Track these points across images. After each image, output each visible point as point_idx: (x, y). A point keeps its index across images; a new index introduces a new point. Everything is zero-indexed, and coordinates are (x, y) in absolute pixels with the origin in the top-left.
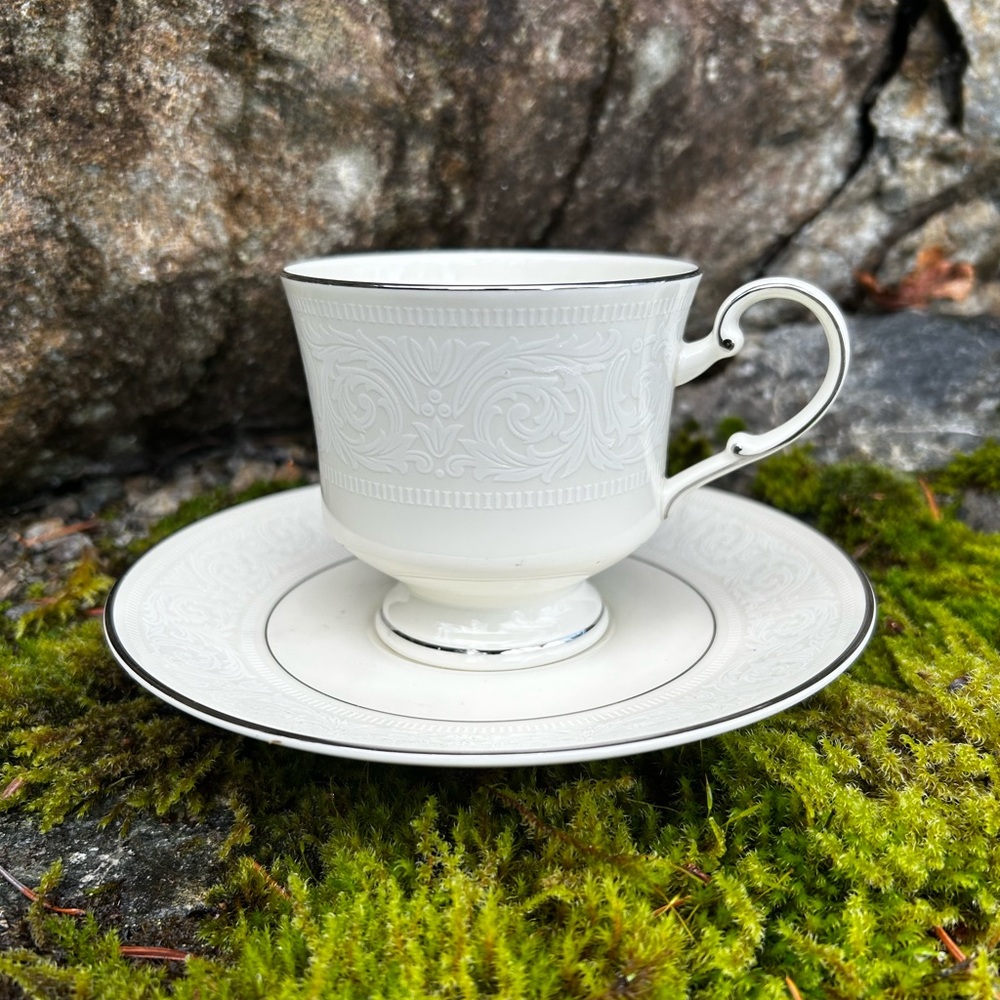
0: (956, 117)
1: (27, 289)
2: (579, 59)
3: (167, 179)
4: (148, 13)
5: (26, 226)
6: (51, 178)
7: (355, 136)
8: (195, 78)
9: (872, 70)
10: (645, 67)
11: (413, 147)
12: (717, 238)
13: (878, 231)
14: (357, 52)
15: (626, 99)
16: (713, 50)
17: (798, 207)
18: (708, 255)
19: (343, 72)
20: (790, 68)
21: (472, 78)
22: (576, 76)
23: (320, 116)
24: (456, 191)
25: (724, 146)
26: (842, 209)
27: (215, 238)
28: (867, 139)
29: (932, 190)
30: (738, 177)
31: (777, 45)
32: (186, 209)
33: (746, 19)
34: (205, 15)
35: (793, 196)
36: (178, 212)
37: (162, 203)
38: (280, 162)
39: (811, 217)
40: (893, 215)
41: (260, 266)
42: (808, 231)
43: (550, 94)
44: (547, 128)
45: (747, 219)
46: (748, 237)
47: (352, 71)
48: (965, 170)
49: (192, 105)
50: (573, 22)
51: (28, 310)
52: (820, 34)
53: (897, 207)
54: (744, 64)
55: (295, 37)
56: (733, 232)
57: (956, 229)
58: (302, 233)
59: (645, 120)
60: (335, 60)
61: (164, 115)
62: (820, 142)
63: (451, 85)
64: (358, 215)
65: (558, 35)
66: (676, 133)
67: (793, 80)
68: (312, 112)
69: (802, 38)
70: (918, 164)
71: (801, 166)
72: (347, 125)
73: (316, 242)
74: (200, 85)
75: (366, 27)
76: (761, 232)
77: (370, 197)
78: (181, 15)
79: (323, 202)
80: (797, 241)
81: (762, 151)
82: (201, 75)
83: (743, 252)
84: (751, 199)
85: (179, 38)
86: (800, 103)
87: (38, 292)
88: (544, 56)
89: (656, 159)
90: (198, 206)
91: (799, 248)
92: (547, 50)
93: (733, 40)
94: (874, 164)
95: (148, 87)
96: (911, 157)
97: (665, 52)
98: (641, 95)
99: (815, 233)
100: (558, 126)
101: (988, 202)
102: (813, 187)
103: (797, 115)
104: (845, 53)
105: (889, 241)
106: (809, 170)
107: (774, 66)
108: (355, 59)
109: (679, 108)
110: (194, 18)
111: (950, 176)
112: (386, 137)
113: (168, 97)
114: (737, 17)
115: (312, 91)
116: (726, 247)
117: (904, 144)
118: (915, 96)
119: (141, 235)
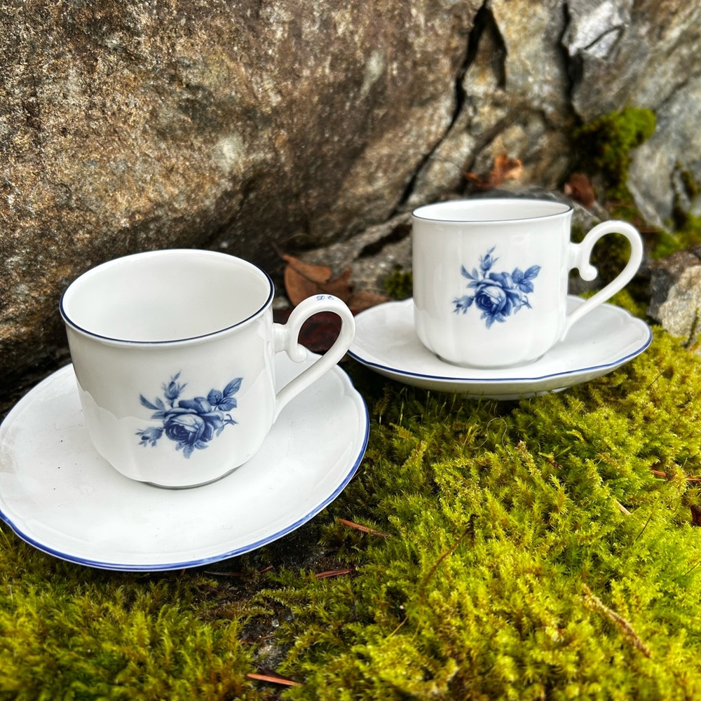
0: (502, 82)
1: (50, 243)
2: (339, 71)
3: (134, 164)
4: (117, 65)
5: (52, 203)
6: (66, 172)
7: (232, 127)
8: (145, 102)
9: (461, 61)
10: (370, 72)
11: (262, 130)
12: (394, 161)
13: (469, 146)
14: (234, 78)
15: (359, 90)
16: (395, 59)
17: (432, 138)
18: (390, 170)
19: (227, 91)
20: (429, 65)
21: (290, 87)
22: (338, 80)
23: (214, 117)
24: (282, 152)
25: (397, 110)
26: (453, 137)
27: (162, 196)
28: (461, 97)
29: (493, 122)
30: (402, 125)
31: (424, 53)
32: (145, 181)
33: (410, 40)
34: (152, 64)
35: (429, 132)
36: (140, 183)
37: (131, 179)
38: (191, 147)
39: (438, 143)
40: (476, 137)
41: (185, 209)
42: (438, 151)
43: (326, 92)
44: (323, 110)
45: (408, 148)
46: (409, 158)
47: (232, 89)
48: (507, 110)
49: (144, 118)
50: (336, 51)
51: (49, 255)
52: (443, 46)
53: (477, 133)
54: (408, 64)
55: (203, 73)
56: (402, 156)
57: (507, 141)
58: (207, 187)
59: (367, 100)
60: (223, 84)
61: (129, 125)
62: (439, 101)
63: (280, 92)
64: (235, 172)
65: (329, 58)
66: (380, 106)
67: (430, 70)
68: (210, 116)
69: (434, 48)
70: (486, 109)
71: (432, 115)
72: (228, 120)
73: (214, 191)
74: (148, 105)
75: (238, 64)
76: (415, 154)
77: (240, 161)
78: (136, 65)
79: (217, 167)
80: (432, 157)
81: (414, 109)
82: (148, 99)
83: (407, 166)
84: (409, 136)
85: (135, 78)
86: (433, 82)
87: (57, 243)
88: (323, 71)
89: (370, 121)
90: (151, 178)
91: (433, 160)
92: (324, 67)
93: (403, 52)
94: (466, 111)
95: (120, 110)
96: (483, 106)
97: (378, 62)
98: (366, 87)
99: (441, 152)
100: (328, 109)
101: (517, 125)
102: (439, 126)
103: (431, 89)
104: (452, 53)
105: (476, 151)
106: (436, 118)
107: (422, 64)
108: (233, 82)
109: (382, 93)
110: (145, 66)
111: (501, 113)
112: (248, 126)
113: (131, 114)
114: (406, 40)
115: (211, 103)
116: (399, 164)
117: (479, 99)
118: (482, 73)
119: (120, 200)
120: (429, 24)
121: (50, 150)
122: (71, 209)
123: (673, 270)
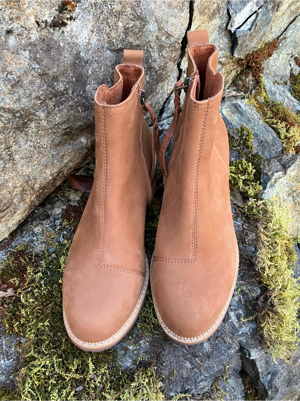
6: (27, 171)
8: (49, 138)
28: (180, 71)
30: (155, 91)
33: (152, 66)
39: (172, 92)
49: (50, 143)
54: (153, 73)
56: (157, 102)
62: (170, 76)
67: (164, 71)
83: (159, 105)
91: (171, 99)
102: (171, 86)
104: (173, 59)
119: (47, 172)
120: (160, 54)
121: (19, 166)
122: (31, 180)
123: (269, 174)
